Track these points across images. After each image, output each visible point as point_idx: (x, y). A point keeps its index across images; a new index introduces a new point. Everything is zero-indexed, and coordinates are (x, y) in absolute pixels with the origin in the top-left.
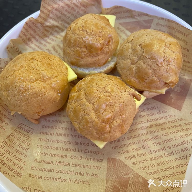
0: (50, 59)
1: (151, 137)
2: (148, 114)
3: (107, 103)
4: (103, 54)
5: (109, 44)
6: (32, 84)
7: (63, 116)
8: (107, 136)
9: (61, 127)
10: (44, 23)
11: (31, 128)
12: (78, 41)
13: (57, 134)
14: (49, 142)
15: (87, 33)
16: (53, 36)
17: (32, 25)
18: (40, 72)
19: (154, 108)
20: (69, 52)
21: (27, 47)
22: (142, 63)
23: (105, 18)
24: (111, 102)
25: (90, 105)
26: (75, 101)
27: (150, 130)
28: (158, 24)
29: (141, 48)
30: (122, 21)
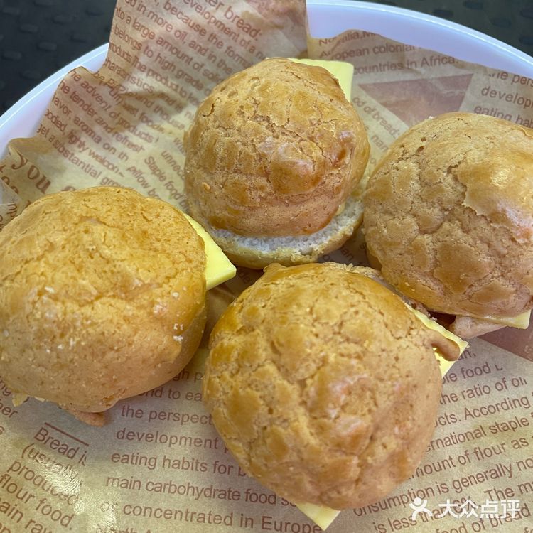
0: (146, 215)
1: (481, 470)
2: (466, 390)
3: (351, 381)
4: (321, 194)
5: (342, 162)
6: (87, 310)
7: (187, 396)
8: (350, 493)
9: (181, 438)
10: (120, 85)
11: (79, 441)
12: (241, 153)
13: (167, 462)
14: (143, 491)
15: (271, 127)
16: (150, 124)
17: (81, 92)
18: (115, 266)
19: (484, 369)
20: (208, 187)
21: (66, 161)
22: (460, 232)
23: (326, 73)
24: (365, 376)
25: (290, 388)
26: (236, 365)
27: (475, 446)
28: (487, 91)
29: (455, 179)
30: (370, 78)
